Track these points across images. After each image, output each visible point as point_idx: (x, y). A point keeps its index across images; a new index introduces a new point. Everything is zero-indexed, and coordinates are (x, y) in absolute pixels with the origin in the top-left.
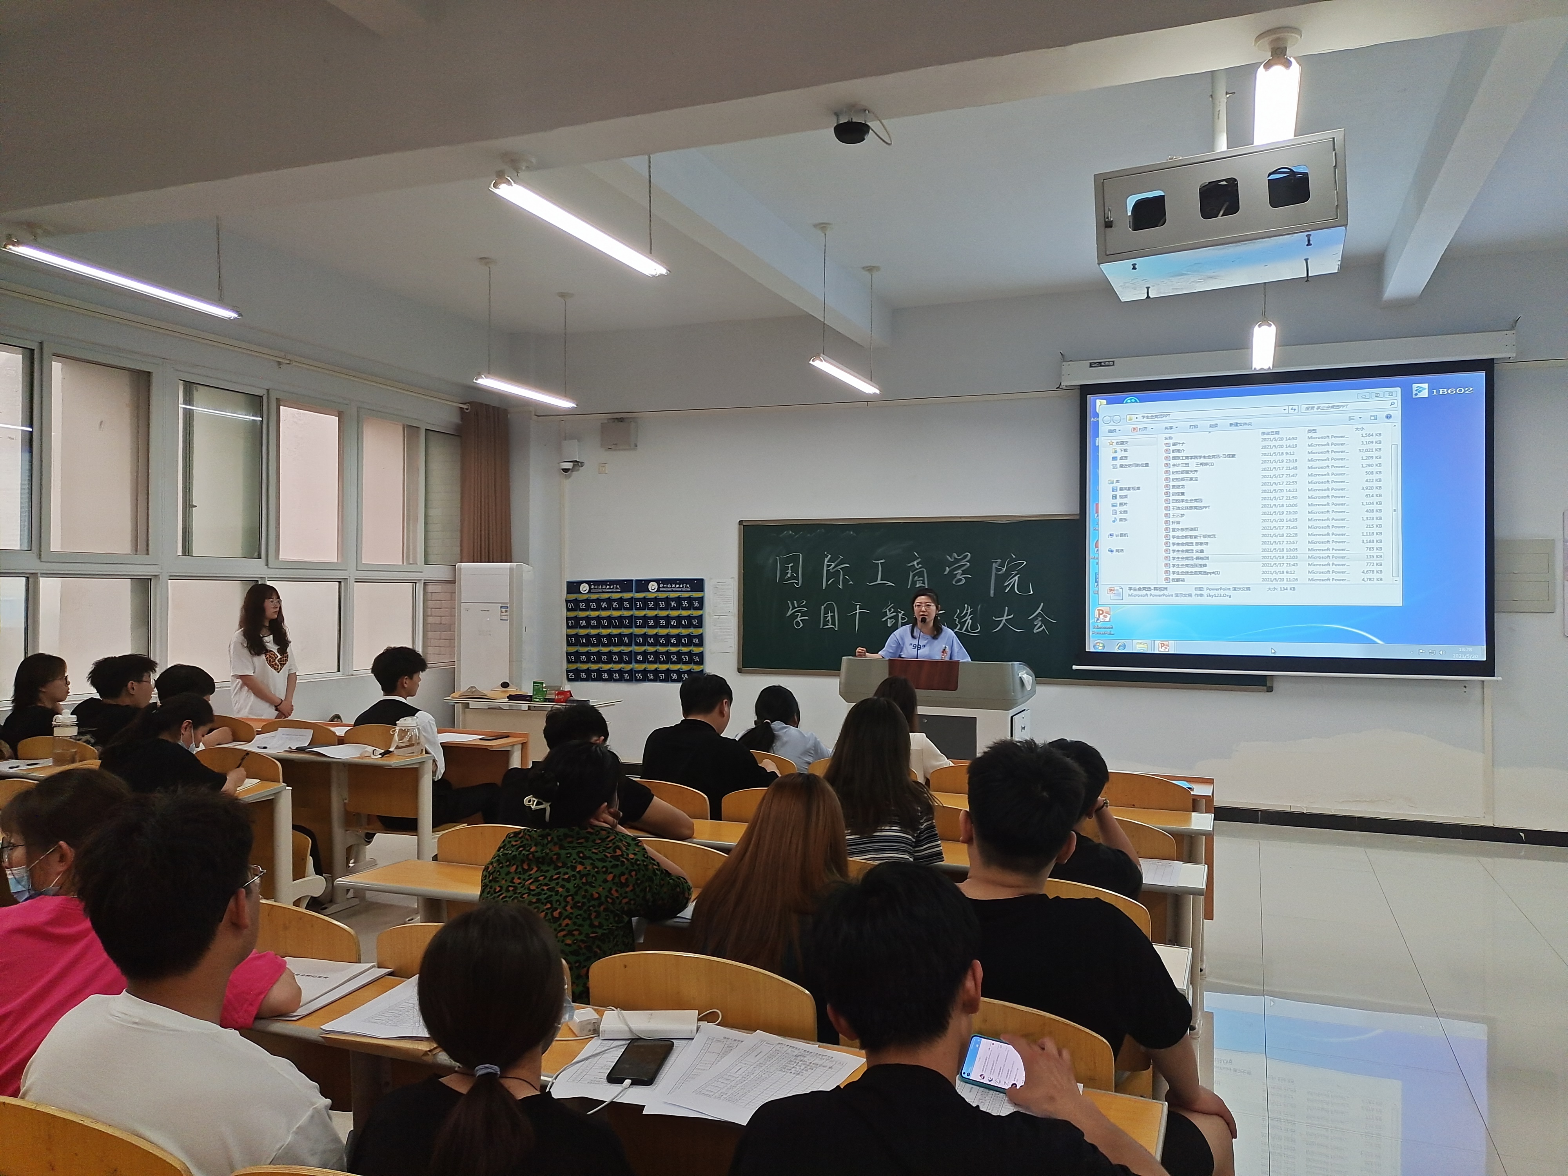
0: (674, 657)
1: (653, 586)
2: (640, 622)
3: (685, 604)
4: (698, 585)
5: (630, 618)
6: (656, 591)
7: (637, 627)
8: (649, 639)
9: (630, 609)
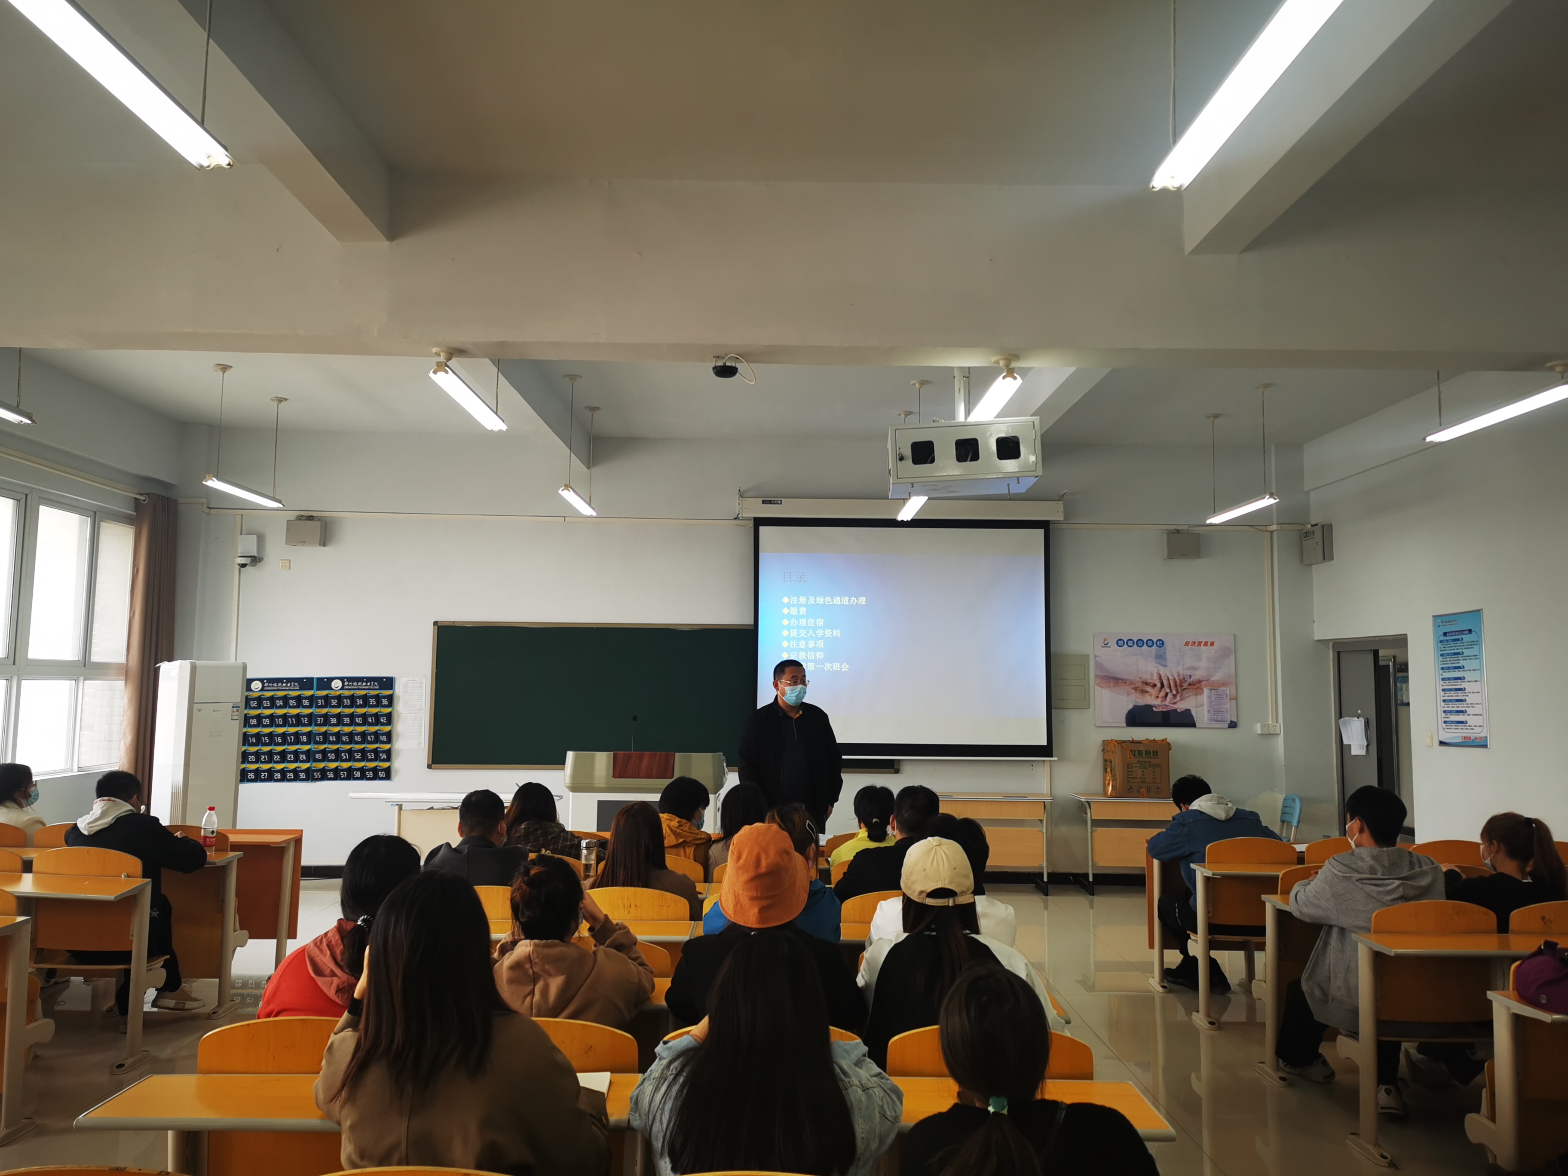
0: (358, 755)
1: (336, 684)
2: (321, 720)
3: (372, 701)
4: (388, 683)
5: (310, 716)
6: (340, 689)
7: (317, 725)
8: (331, 737)
9: (310, 707)
